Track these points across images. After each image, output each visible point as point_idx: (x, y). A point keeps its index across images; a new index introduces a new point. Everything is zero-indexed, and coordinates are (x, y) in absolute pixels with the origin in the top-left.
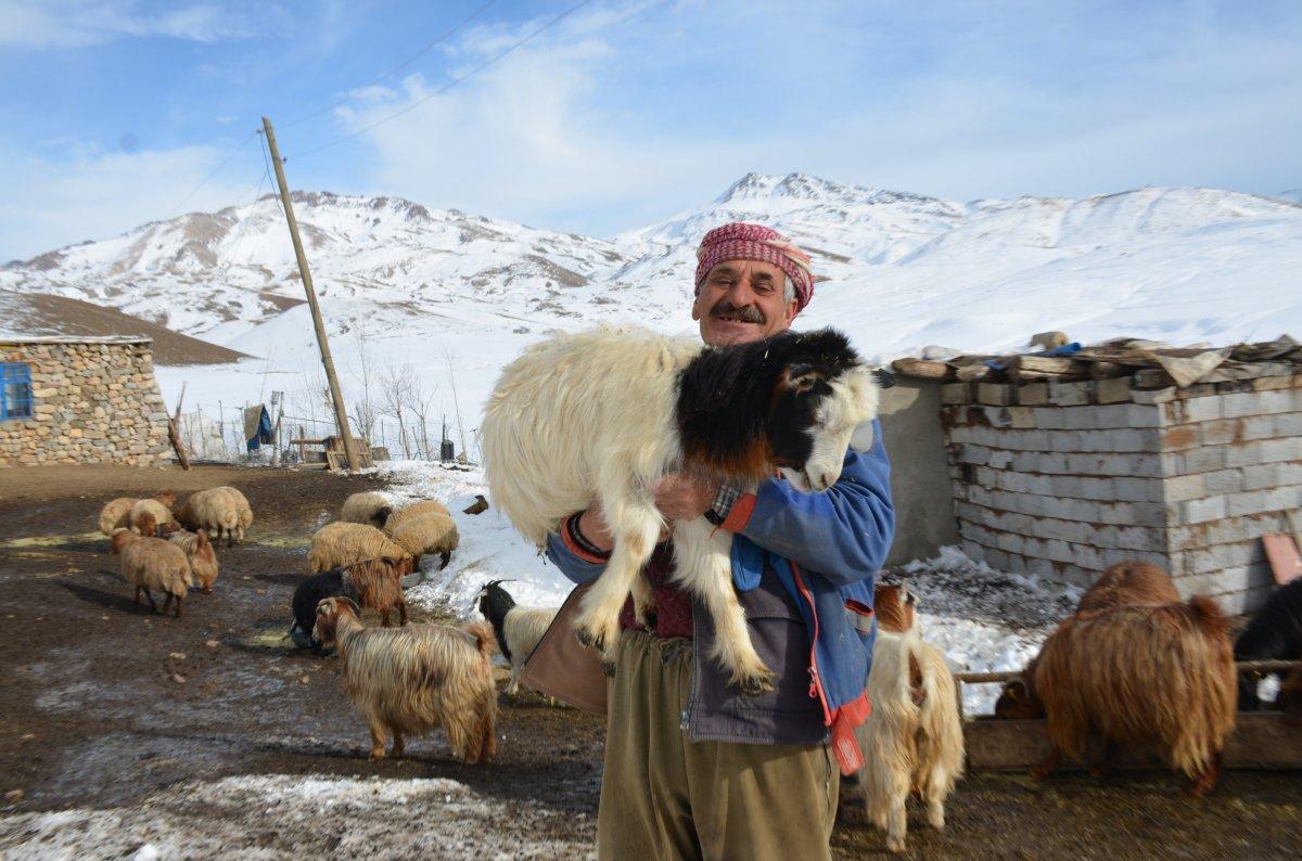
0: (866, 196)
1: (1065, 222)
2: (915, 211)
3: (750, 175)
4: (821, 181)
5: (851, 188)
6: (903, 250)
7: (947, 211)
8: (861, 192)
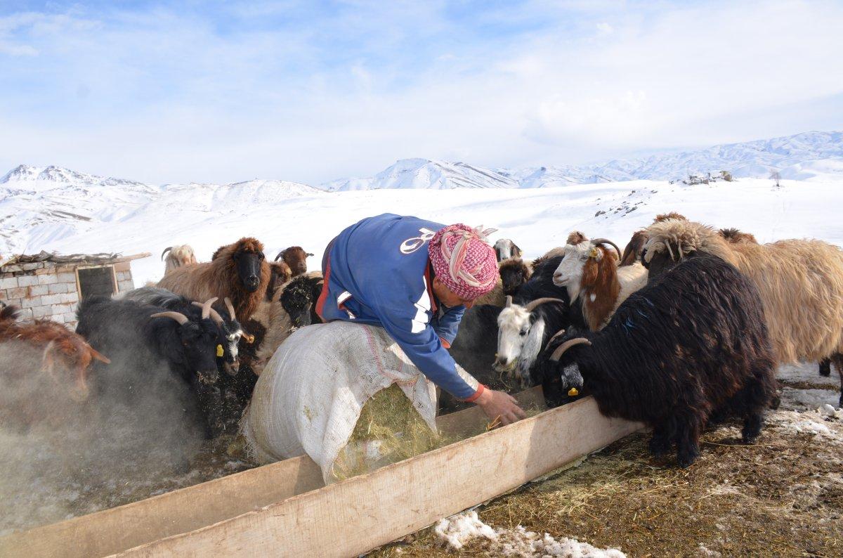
0: (99, 181)
1: (215, 197)
2: (129, 190)
3: (21, 166)
4: (69, 171)
5: (90, 176)
6: (124, 214)
7: (148, 190)
8: (96, 179)
